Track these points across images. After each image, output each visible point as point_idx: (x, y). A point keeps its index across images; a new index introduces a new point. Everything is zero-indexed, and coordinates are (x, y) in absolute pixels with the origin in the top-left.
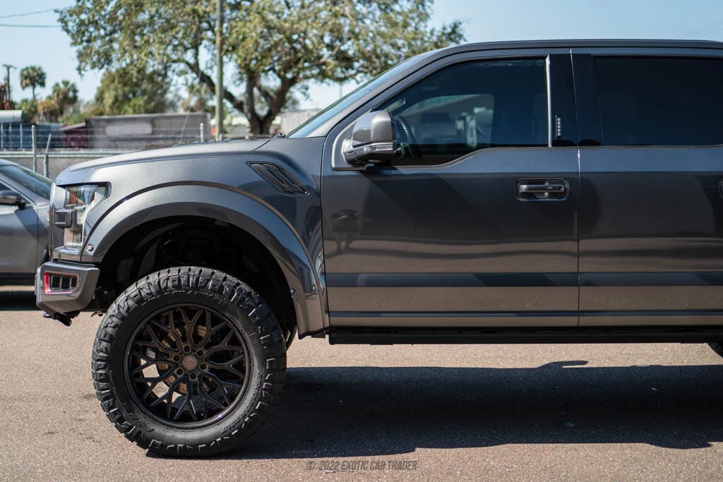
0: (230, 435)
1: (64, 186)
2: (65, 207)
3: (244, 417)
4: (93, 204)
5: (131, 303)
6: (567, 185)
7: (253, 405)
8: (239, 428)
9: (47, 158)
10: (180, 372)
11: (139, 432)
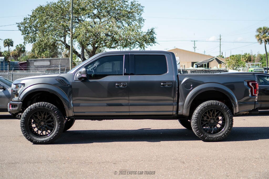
0: (51, 139)
1: (15, 84)
2: (15, 89)
3: (54, 135)
4: (21, 88)
5: (29, 110)
6: (126, 84)
7: (56, 132)
8: (53, 137)
9: (12, 75)
10: (40, 126)
11: (31, 139)
